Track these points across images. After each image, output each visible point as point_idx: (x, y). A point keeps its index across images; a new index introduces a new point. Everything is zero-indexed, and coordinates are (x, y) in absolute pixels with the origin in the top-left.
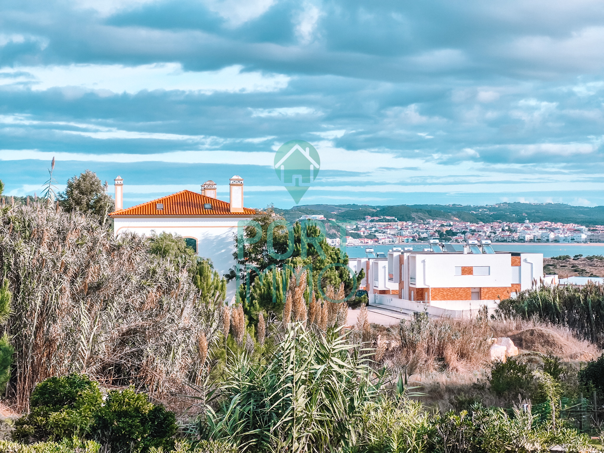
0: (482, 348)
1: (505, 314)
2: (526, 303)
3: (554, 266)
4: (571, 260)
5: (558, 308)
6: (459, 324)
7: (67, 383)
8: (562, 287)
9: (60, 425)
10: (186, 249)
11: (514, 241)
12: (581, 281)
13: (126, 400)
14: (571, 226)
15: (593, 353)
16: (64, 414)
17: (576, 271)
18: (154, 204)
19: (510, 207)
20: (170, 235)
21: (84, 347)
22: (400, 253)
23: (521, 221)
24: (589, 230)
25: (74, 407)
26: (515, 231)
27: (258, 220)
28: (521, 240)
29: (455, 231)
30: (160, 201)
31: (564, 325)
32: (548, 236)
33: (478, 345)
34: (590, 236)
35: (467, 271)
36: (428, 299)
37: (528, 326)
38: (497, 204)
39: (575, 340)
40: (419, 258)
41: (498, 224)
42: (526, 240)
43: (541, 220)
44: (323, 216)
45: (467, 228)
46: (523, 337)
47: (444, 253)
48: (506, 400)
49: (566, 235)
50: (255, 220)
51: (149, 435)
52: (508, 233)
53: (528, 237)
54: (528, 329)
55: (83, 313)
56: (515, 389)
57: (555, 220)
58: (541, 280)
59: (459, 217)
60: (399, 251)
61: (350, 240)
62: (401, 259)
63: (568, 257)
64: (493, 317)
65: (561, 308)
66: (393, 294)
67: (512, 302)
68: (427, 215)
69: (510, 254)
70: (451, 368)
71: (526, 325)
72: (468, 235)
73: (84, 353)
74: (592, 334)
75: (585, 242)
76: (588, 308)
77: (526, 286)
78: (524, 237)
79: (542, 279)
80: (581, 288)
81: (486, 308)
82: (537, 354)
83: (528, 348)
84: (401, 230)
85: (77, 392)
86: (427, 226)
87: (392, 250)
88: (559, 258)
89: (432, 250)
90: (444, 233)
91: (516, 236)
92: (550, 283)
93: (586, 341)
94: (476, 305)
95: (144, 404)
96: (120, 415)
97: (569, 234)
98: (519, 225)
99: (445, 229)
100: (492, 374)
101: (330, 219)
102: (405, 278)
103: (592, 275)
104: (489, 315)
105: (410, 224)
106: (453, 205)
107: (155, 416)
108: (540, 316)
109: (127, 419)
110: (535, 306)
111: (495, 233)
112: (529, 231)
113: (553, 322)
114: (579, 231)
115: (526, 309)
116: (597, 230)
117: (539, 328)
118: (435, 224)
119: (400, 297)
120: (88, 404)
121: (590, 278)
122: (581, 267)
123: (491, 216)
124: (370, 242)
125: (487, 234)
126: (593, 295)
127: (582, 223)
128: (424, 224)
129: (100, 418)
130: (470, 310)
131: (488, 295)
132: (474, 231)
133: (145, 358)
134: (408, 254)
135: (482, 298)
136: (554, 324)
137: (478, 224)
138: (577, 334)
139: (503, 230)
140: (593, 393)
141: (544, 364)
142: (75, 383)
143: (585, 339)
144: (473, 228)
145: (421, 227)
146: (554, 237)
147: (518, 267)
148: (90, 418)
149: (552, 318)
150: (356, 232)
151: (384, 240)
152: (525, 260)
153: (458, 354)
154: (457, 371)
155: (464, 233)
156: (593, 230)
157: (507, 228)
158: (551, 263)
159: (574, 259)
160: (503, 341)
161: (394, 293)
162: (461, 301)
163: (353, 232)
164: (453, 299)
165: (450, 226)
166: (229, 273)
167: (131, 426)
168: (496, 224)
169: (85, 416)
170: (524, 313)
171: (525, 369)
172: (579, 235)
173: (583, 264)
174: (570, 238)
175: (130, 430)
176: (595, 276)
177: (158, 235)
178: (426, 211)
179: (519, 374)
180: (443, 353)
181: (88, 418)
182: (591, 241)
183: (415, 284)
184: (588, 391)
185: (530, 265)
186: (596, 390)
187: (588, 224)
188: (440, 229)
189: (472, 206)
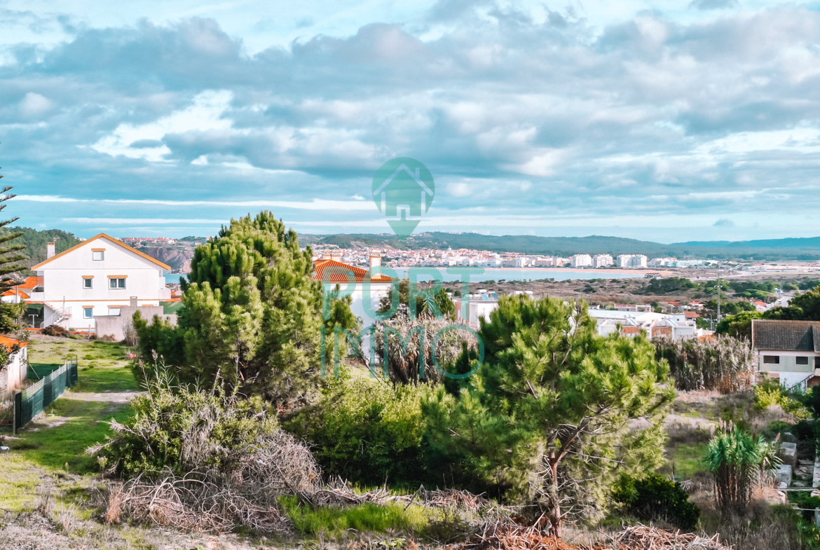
11: (440, 266)
14: (485, 252)
19: (432, 236)
26: (440, 257)
28: (446, 265)
29: (389, 257)
42: (450, 265)
43: (460, 248)
45: (399, 255)
49: (483, 261)
52: (434, 259)
57: (472, 248)
59: (390, 245)
68: (364, 243)
75: (499, 267)
78: (448, 263)
86: (365, 252)
98: (443, 252)
105: (351, 251)
111: (423, 259)
112: (452, 258)
114: (492, 257)
116: (507, 257)
125: (417, 260)
127: (494, 250)
128: (362, 251)
132: (406, 257)
137: (408, 251)
139: (430, 257)
144: (404, 255)
155: (397, 259)
157: (433, 255)
165: (384, 253)
172: (493, 261)
174: (486, 264)
178: (363, 239)
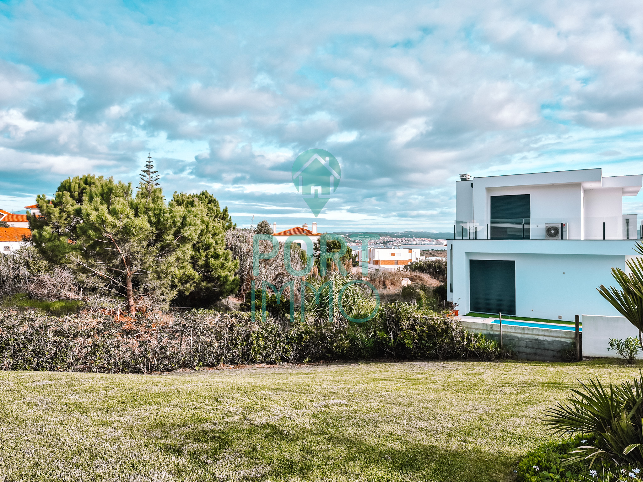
0: (398, 281)
1: (407, 270)
2: (414, 266)
3: (424, 253)
4: (430, 251)
5: (425, 268)
6: (390, 273)
8: (427, 260)
10: (297, 247)
12: (433, 259)
15: (437, 284)
17: (431, 255)
23: (412, 237)
24: (436, 241)
26: (410, 241)
28: (412, 244)
31: (427, 274)
34: (436, 243)
35: (393, 255)
36: (380, 264)
37: (414, 274)
39: (431, 279)
40: (376, 250)
45: (393, 240)
46: (413, 278)
48: (408, 300)
53: (414, 243)
56: (410, 296)
57: (424, 237)
58: (419, 258)
60: (370, 248)
61: (353, 244)
62: (370, 250)
63: (428, 250)
67: (409, 265)
70: (388, 288)
72: (393, 242)
74: (437, 277)
76: (436, 268)
77: (414, 260)
80: (433, 261)
81: (400, 267)
82: (418, 284)
83: (414, 281)
88: (425, 250)
90: (385, 242)
91: (410, 243)
92: (422, 259)
94: (396, 266)
97: (429, 242)
98: (411, 239)
99: (385, 240)
100: (402, 290)
102: (371, 257)
103: (437, 257)
104: (401, 270)
108: (419, 270)
110: (417, 267)
112: (415, 241)
113: (424, 273)
115: (414, 268)
117: (418, 275)
118: (382, 239)
119: (370, 263)
122: (433, 254)
123: (401, 236)
124: (360, 245)
126: (438, 263)
130: (394, 268)
131: (400, 263)
134: (373, 249)
135: (398, 264)
138: (432, 277)
141: (420, 287)
143: (435, 279)
147: (411, 253)
149: (423, 271)
152: (414, 251)
153: (390, 283)
154: (390, 289)
160: (406, 279)
163: (354, 241)
164: (388, 264)
165: (387, 239)
168: (403, 239)
171: (414, 289)
173: (434, 252)
174: (429, 244)
178: (378, 234)
179: (412, 290)
180: (385, 283)
182: (437, 245)
183: (375, 259)
184: (435, 296)
185: (415, 253)
186: (438, 296)
187: (435, 239)
189: (395, 232)
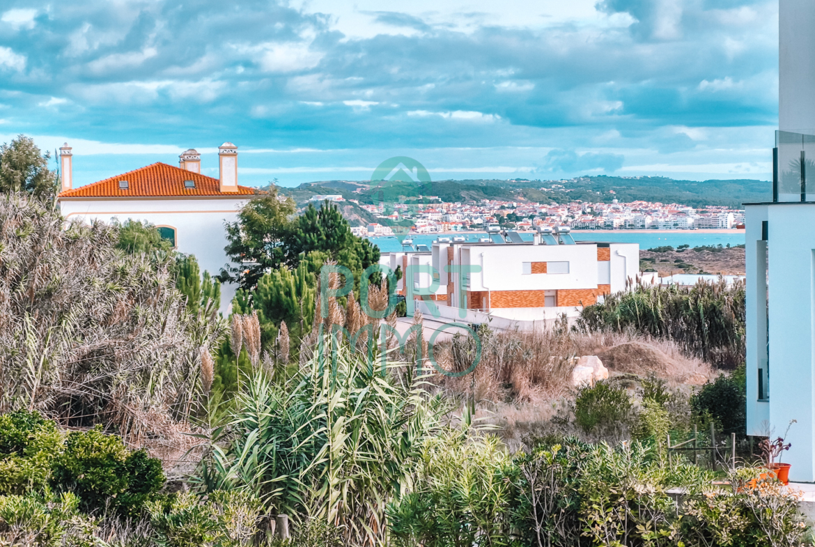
0: (562, 369)
1: (590, 325)
2: (618, 309)
3: (652, 260)
4: (674, 252)
5: (660, 316)
6: (531, 338)
7: (13, 423)
8: (665, 288)
9: (7, 479)
10: (162, 243)
11: (598, 227)
12: (689, 280)
13: (96, 444)
14: (673, 207)
15: (706, 374)
16: (11, 464)
17: (680, 267)
18: (115, 181)
19: (593, 182)
20: (139, 224)
21: (31, 374)
22: (449, 245)
23: (608, 200)
24: (697, 212)
25: (25, 454)
26: (600, 214)
27: (258, 203)
28: (609, 226)
29: (519, 214)
30: (123, 178)
31: (668, 337)
32: (644, 221)
33: (557, 366)
34: (699, 220)
35: (539, 268)
36: (487, 307)
37: (621, 340)
38: (575, 178)
39: (682, 357)
40: (475, 251)
41: (577, 205)
42: (615, 226)
43: (635, 198)
44: (341, 196)
45: (536, 211)
46: (615, 355)
47: (508, 244)
48: (596, 437)
49: (667, 220)
50: (252, 202)
51: (127, 490)
52: (590, 217)
53: (616, 222)
54: (621, 344)
55: (29, 330)
56: (607, 422)
57: (652, 199)
58: (637, 278)
59: (525, 196)
60: (447, 242)
61: (378, 228)
62: (450, 253)
63: (670, 248)
64: (574, 329)
65: (663, 314)
66: (439, 300)
67: (600, 308)
68: (481, 193)
69: (596, 245)
70: (521, 397)
71: (618, 338)
72: (537, 219)
73: (31, 383)
74: (704, 349)
75: (692, 228)
76: (698, 315)
77: (617, 287)
78: (612, 222)
79: (639, 277)
80: (690, 289)
81: (564, 316)
82: (633, 377)
83: (621, 369)
84: (447, 213)
85: (26, 435)
86: (482, 208)
87: (438, 240)
88: (659, 250)
89: (491, 240)
90: (505, 218)
91: (601, 221)
92: (649, 282)
93: (696, 359)
94: (551, 313)
95: (120, 449)
96: (88, 463)
97: (671, 218)
98: (606, 206)
99: (506, 212)
100: (577, 403)
101: (351, 200)
103: (701, 272)
104: (569, 326)
105: (459, 205)
106: (516, 180)
107: (135, 464)
108: (637, 326)
109: (98, 469)
110: (629, 314)
111: (573, 217)
112: (618, 215)
113: (654, 335)
114: (684, 213)
115: (619, 318)
116: (707, 212)
117: (636, 342)
118: (492, 206)
119: (449, 304)
120: (44, 451)
121: (701, 276)
122: (686, 261)
123: (567, 194)
125: (563, 219)
126: (706, 297)
127: (688, 203)
128: (478, 206)
129: (61, 468)
130: (545, 320)
131: (566, 301)
132: (546, 214)
133: (114, 387)
134: (460, 246)
135: (559, 304)
136: (655, 336)
137: (550, 205)
138: (685, 350)
139: (584, 213)
140: (709, 425)
141: (643, 390)
142: (23, 422)
143: (695, 356)
144: (544, 210)
145: (473, 210)
146: (651, 221)
147: (607, 262)
148: (47, 469)
149: (652, 329)
150: (386, 217)
151: (423, 228)
152: (617, 253)
153: (530, 378)
154: (529, 400)
155: (532, 217)
156: (702, 212)
157: (589, 210)
158: (648, 257)
159: (677, 251)
160: (589, 361)
161: (441, 298)
162: (531, 309)
163: (382, 217)
164: (520, 306)
165: (513, 208)
166: (219, 274)
167: (103, 479)
168: (574, 205)
169: (39, 467)
170: (615, 322)
171: (620, 396)
172: (684, 219)
173: (690, 257)
174: (671, 224)
175: (101, 484)
176: (706, 273)
177: (122, 224)
178: (480, 187)
179: (612, 403)
180: (509, 377)
181: (44, 469)
182: (700, 226)
183: (469, 287)
184: (703, 423)
185: (623, 259)
186: (713, 421)
187: (695, 204)
188: (499, 212)
189: (542, 180)
